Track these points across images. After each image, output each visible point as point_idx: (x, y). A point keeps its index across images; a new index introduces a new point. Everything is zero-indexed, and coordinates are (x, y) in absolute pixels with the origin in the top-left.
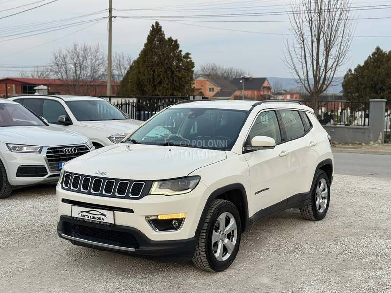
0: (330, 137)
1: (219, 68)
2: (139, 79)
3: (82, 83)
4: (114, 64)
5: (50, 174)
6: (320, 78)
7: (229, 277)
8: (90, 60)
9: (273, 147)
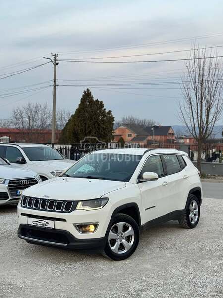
0: (199, 172)
1: (136, 119)
2: (74, 129)
3: (34, 131)
4: (57, 117)
5: (10, 198)
6: (203, 129)
7: (126, 264)
8: (40, 115)
9: (157, 179)
